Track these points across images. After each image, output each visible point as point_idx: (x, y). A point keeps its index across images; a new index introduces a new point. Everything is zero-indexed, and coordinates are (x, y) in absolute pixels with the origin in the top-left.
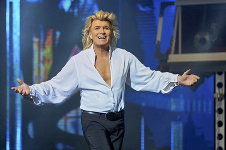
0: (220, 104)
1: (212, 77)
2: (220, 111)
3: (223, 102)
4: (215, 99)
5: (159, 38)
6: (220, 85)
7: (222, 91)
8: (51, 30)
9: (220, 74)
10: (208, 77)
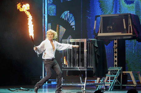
0: (116, 50)
1: (113, 41)
2: (116, 52)
3: (117, 49)
4: (114, 48)
5: (95, 28)
6: (116, 44)
7: (116, 45)
8: (58, 25)
9: (116, 40)
10: (111, 41)
